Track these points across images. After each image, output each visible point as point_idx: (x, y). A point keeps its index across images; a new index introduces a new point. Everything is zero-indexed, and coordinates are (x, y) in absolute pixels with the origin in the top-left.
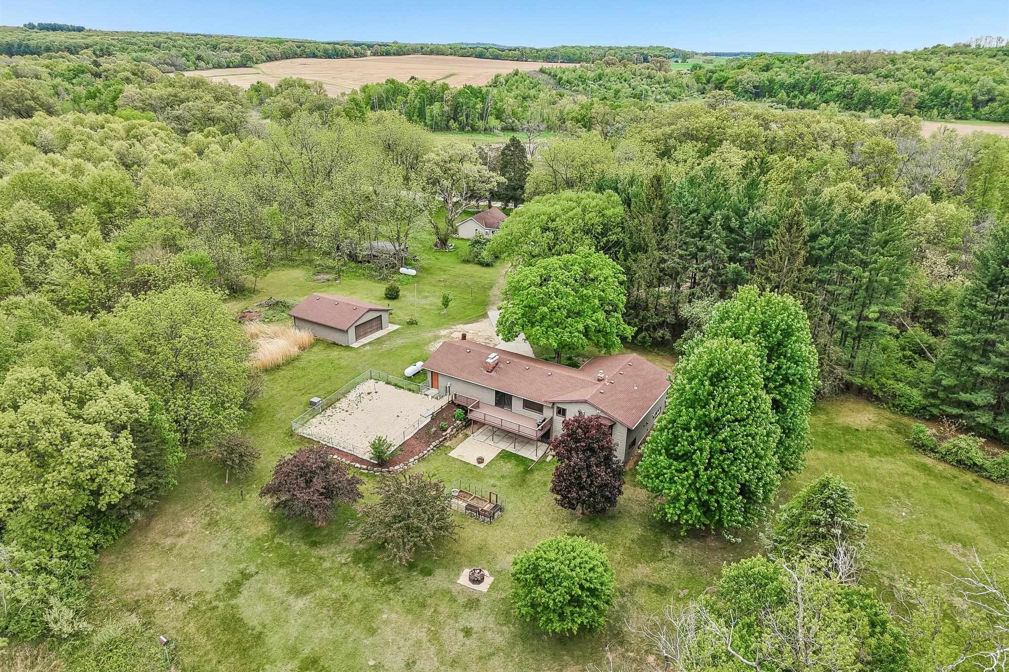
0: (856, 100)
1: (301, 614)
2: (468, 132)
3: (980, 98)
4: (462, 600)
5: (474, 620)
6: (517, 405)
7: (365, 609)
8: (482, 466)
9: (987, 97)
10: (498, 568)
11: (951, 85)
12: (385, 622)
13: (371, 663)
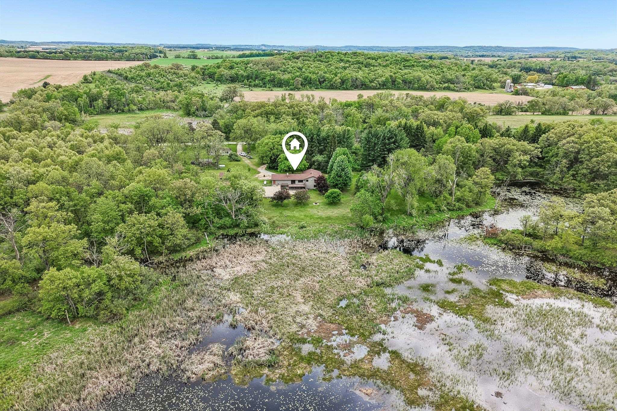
0: (276, 83)
1: (296, 213)
2: (120, 113)
3: (321, 80)
4: (317, 206)
5: (322, 207)
6: (297, 182)
7: (305, 210)
9: (323, 80)
11: (310, 75)
12: (309, 210)
13: (313, 213)
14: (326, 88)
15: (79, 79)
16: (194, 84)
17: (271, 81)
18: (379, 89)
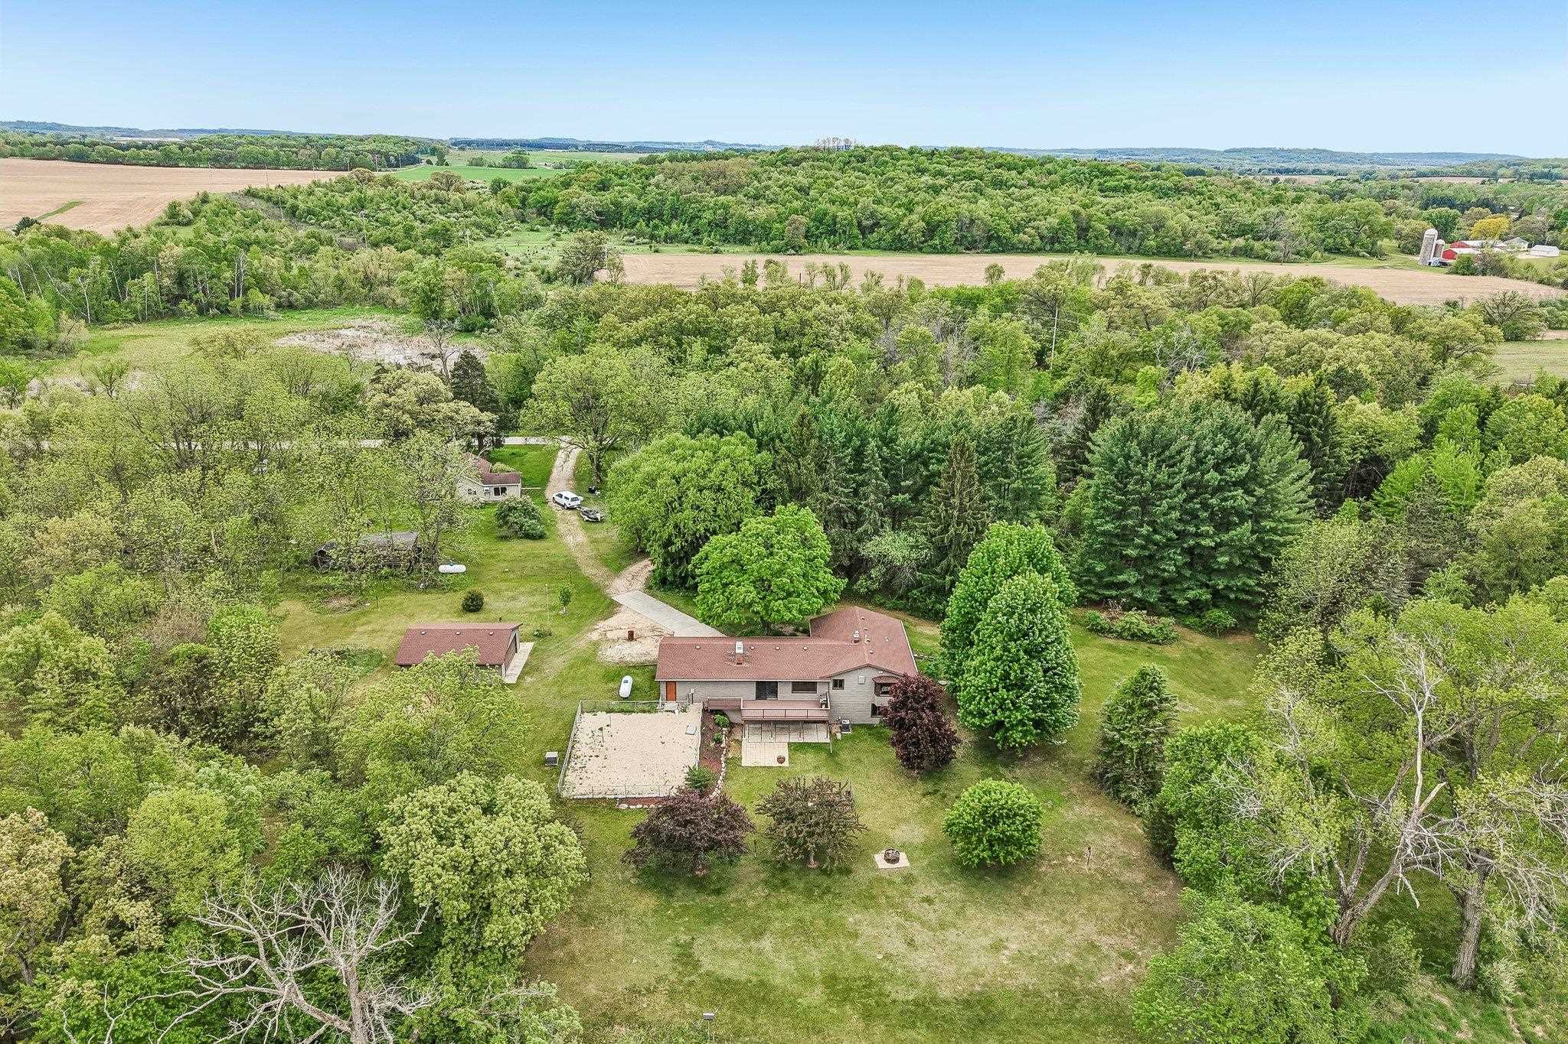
0: (732, 230)
1: (777, 951)
3: (865, 223)
4: (898, 879)
5: (924, 889)
6: (784, 692)
7: (829, 922)
8: (786, 764)
9: (871, 222)
11: (833, 209)
12: (857, 923)
13: (880, 957)
14: (879, 248)
15: (159, 212)
16: (491, 232)
17: (717, 225)
18: (1038, 251)
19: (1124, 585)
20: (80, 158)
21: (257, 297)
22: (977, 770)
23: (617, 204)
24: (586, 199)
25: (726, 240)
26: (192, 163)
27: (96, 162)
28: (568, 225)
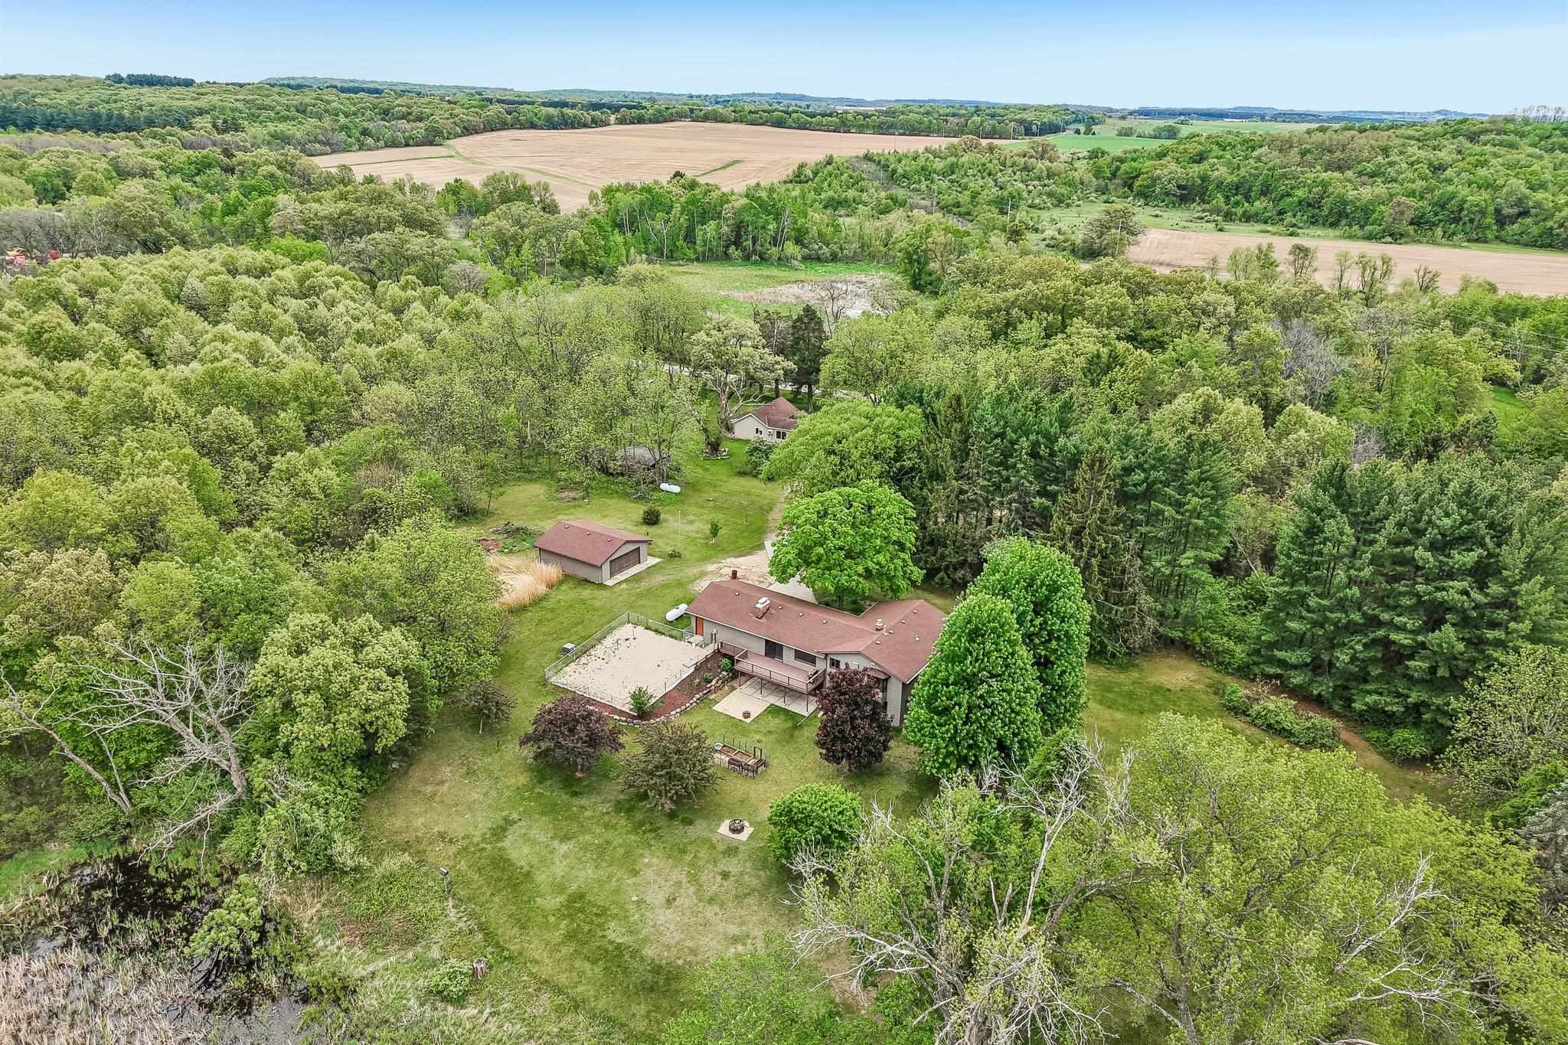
0: (1325, 212)
1: (565, 856)
2: (755, 263)
3: (1506, 211)
4: (721, 847)
5: (733, 866)
6: (788, 656)
7: (627, 855)
8: (748, 720)
9: (1516, 210)
10: (759, 819)
11: (1464, 191)
12: (647, 865)
13: (635, 899)
14: (1517, 243)
15: (789, 172)
16: (1060, 201)
17: (1309, 205)
19: (1282, 663)
20: (779, 124)
21: (791, 248)
22: (906, 788)
23: (1204, 178)
24: (1170, 170)
25: (1314, 222)
26: (861, 129)
27: (790, 127)
28: (1146, 197)
